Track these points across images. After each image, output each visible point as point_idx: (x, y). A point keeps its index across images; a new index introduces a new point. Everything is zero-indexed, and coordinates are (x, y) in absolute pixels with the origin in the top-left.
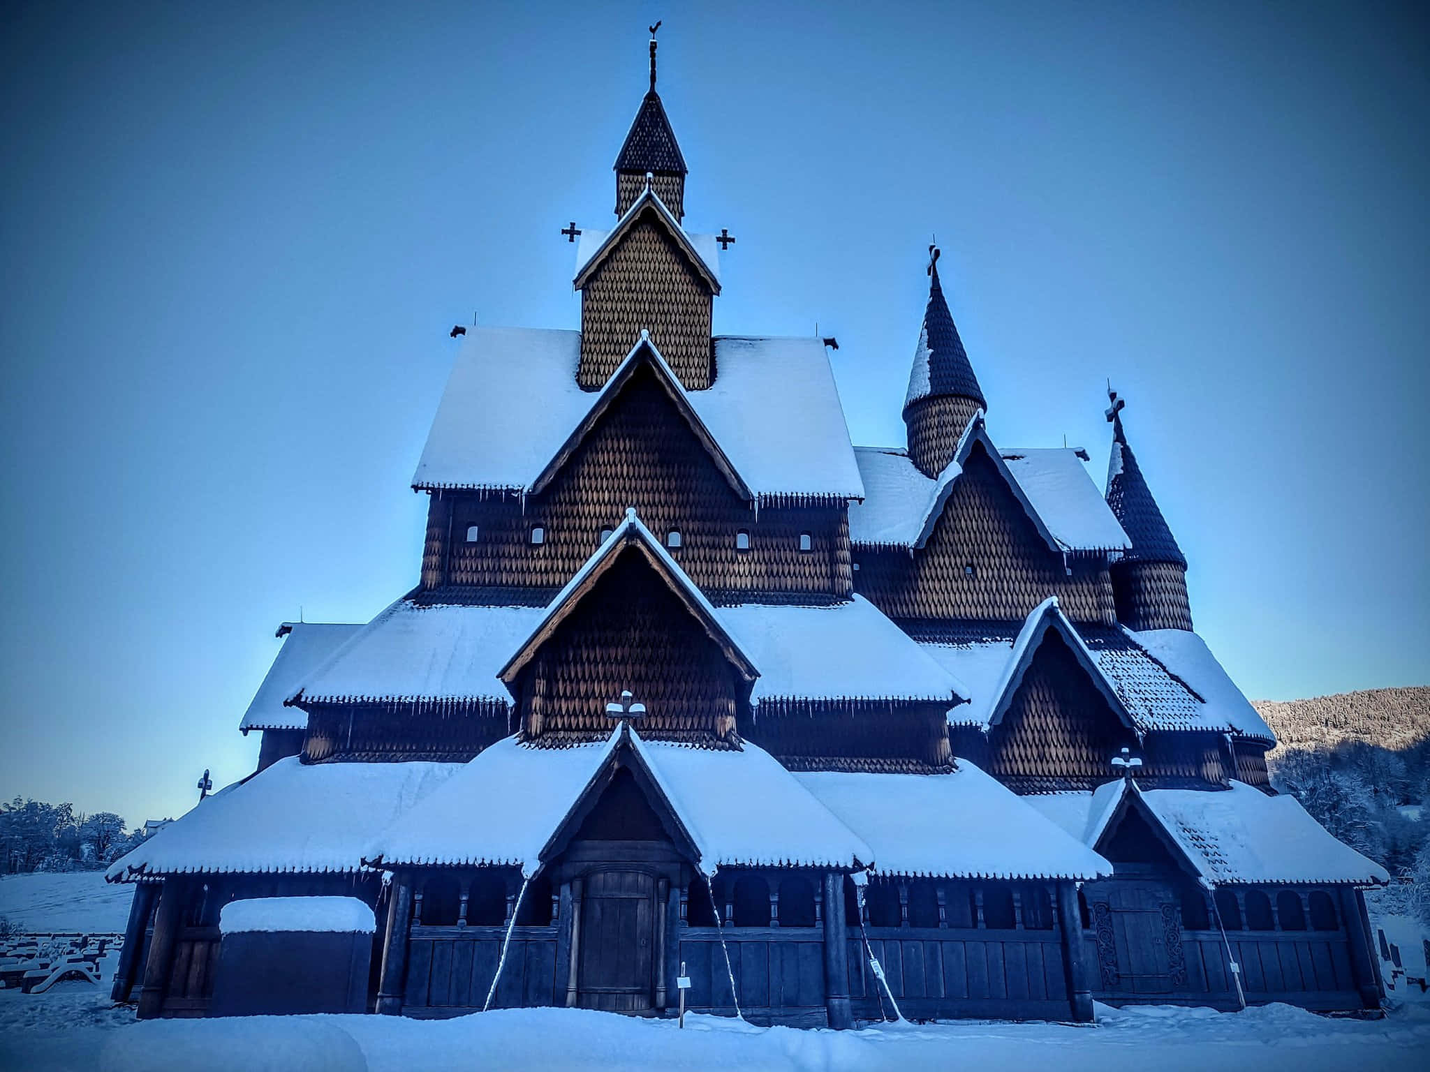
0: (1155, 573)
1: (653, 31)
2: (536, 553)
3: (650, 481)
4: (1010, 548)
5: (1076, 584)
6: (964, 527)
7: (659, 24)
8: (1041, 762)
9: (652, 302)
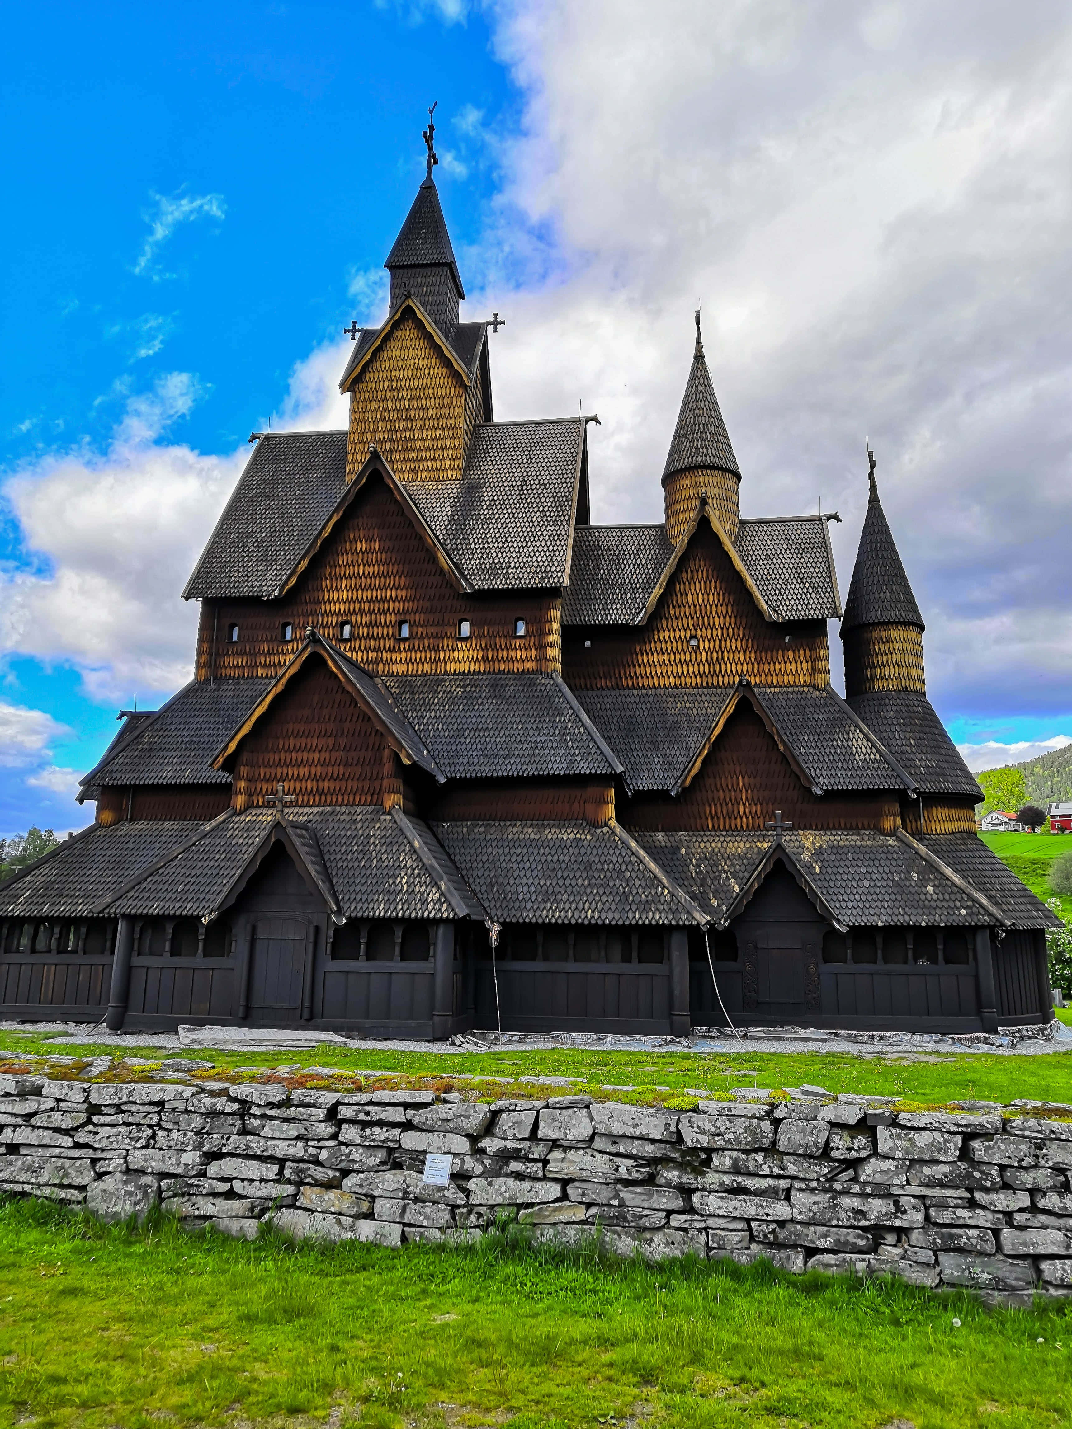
0: (884, 635)
1: (431, 112)
2: (285, 649)
3: (383, 579)
4: (733, 619)
5: (794, 651)
6: (690, 601)
7: (435, 104)
8: (730, 818)
9: (411, 399)
